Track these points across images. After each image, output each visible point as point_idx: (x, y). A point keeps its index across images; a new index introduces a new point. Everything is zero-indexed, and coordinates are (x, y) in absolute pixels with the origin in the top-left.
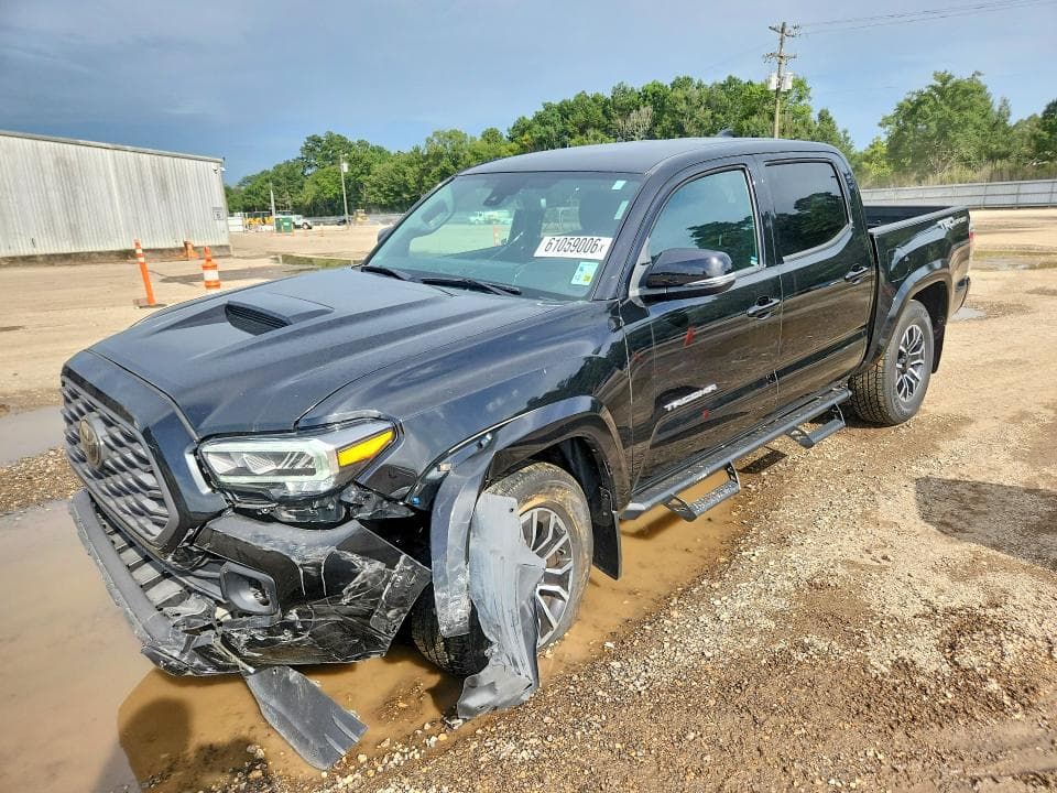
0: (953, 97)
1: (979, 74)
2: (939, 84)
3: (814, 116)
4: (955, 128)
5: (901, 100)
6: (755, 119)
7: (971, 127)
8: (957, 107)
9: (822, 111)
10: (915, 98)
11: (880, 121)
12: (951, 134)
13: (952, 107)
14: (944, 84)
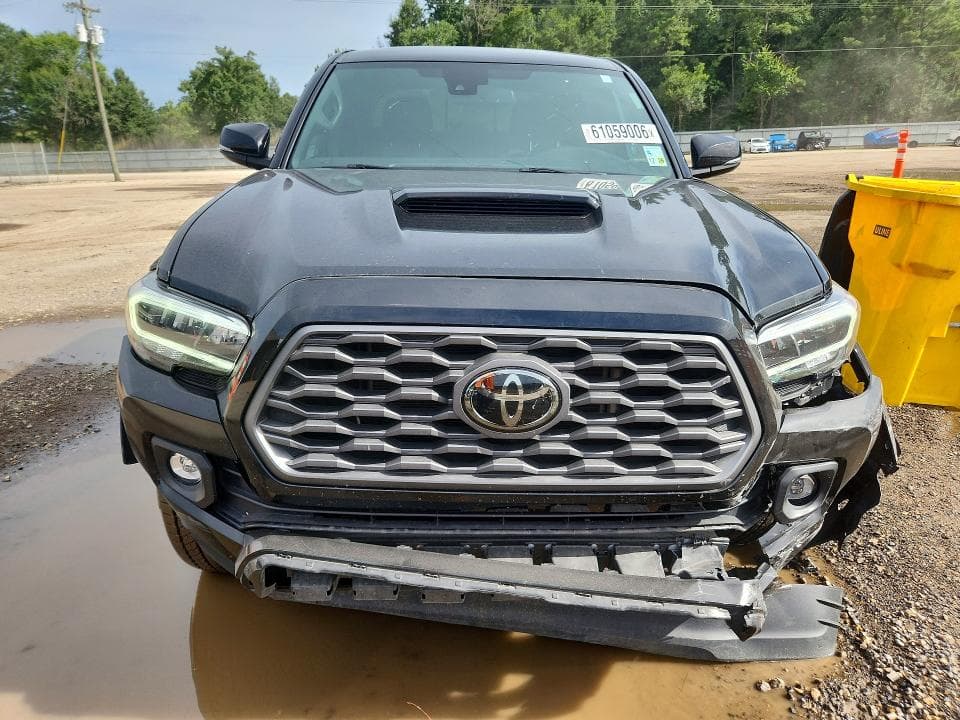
0: (237, 70)
1: (253, 54)
2: (222, 58)
3: (110, 75)
4: (245, 98)
5: (194, 69)
6: (44, 71)
7: (257, 98)
8: (242, 81)
9: (117, 70)
10: (205, 68)
11: (180, 86)
12: (242, 102)
13: (238, 79)
14: (226, 58)
